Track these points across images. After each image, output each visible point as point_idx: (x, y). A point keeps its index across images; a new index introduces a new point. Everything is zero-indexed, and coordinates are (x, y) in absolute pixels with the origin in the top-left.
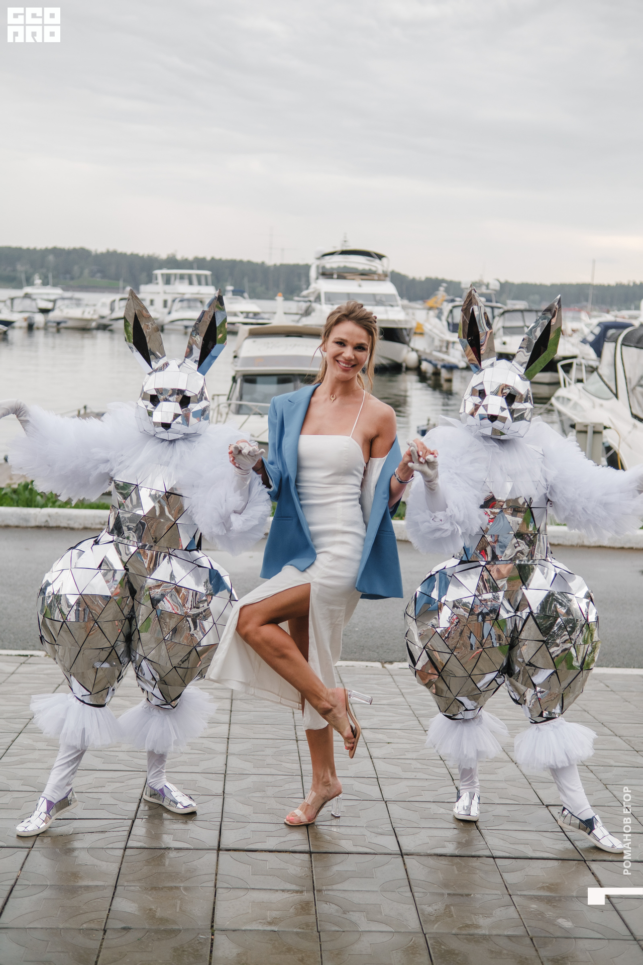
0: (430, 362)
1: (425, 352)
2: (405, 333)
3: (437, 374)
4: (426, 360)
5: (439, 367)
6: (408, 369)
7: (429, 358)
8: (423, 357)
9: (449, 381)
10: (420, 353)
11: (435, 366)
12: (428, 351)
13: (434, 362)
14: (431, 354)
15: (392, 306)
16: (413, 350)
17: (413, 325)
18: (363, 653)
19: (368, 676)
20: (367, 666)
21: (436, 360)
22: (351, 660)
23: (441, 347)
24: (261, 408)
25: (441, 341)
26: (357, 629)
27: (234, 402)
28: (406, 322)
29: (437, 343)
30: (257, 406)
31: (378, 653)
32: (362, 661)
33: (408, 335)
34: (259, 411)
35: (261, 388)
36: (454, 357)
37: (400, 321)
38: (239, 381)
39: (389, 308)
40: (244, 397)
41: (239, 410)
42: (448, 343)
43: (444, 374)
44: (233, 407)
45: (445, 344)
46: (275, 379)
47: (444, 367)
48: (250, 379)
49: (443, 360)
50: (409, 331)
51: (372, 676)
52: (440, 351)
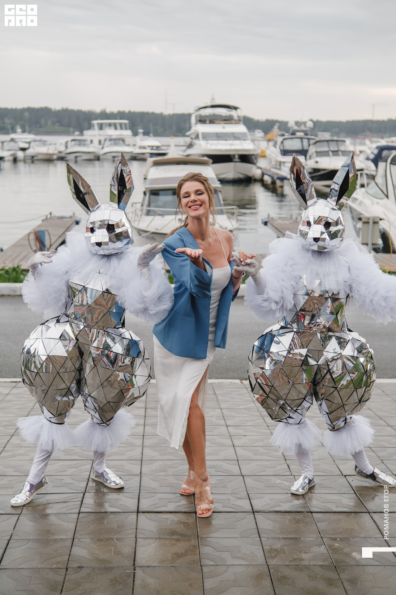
0: (269, 176)
1: (266, 169)
2: (253, 157)
3: (274, 183)
4: (267, 174)
5: (275, 178)
6: (256, 180)
7: (269, 173)
8: (265, 172)
9: (282, 187)
10: (263, 170)
11: (272, 178)
12: (268, 168)
13: (272, 175)
14: (269, 170)
15: (245, 140)
16: (259, 168)
17: (259, 152)
18: (229, 373)
19: (232, 389)
20: (231, 383)
21: (273, 174)
22: (221, 378)
23: (276, 165)
24: (162, 211)
25: (276, 161)
26: (224, 358)
27: (145, 208)
28: (254, 150)
29: (273, 163)
30: (159, 210)
31: (238, 373)
32: (228, 379)
33: (256, 159)
34: (160, 213)
35: (163, 198)
36: (284, 172)
37: (250, 150)
38: (148, 194)
39: (243, 142)
40: (152, 204)
41: (148, 213)
42: (280, 163)
43: (278, 183)
44: (144, 211)
45: (278, 164)
46: (171, 192)
47: (278, 178)
48: (155, 193)
49: (277, 174)
50: (256, 156)
51: (234, 389)
52: (276, 168)
